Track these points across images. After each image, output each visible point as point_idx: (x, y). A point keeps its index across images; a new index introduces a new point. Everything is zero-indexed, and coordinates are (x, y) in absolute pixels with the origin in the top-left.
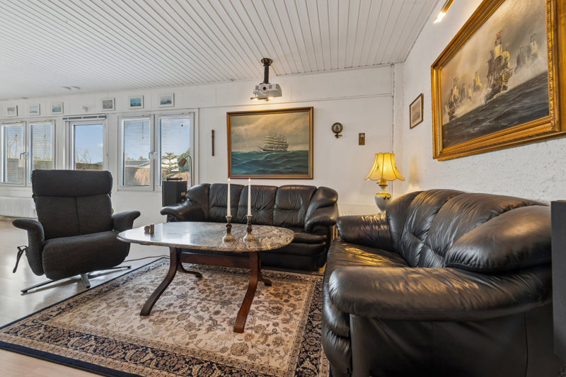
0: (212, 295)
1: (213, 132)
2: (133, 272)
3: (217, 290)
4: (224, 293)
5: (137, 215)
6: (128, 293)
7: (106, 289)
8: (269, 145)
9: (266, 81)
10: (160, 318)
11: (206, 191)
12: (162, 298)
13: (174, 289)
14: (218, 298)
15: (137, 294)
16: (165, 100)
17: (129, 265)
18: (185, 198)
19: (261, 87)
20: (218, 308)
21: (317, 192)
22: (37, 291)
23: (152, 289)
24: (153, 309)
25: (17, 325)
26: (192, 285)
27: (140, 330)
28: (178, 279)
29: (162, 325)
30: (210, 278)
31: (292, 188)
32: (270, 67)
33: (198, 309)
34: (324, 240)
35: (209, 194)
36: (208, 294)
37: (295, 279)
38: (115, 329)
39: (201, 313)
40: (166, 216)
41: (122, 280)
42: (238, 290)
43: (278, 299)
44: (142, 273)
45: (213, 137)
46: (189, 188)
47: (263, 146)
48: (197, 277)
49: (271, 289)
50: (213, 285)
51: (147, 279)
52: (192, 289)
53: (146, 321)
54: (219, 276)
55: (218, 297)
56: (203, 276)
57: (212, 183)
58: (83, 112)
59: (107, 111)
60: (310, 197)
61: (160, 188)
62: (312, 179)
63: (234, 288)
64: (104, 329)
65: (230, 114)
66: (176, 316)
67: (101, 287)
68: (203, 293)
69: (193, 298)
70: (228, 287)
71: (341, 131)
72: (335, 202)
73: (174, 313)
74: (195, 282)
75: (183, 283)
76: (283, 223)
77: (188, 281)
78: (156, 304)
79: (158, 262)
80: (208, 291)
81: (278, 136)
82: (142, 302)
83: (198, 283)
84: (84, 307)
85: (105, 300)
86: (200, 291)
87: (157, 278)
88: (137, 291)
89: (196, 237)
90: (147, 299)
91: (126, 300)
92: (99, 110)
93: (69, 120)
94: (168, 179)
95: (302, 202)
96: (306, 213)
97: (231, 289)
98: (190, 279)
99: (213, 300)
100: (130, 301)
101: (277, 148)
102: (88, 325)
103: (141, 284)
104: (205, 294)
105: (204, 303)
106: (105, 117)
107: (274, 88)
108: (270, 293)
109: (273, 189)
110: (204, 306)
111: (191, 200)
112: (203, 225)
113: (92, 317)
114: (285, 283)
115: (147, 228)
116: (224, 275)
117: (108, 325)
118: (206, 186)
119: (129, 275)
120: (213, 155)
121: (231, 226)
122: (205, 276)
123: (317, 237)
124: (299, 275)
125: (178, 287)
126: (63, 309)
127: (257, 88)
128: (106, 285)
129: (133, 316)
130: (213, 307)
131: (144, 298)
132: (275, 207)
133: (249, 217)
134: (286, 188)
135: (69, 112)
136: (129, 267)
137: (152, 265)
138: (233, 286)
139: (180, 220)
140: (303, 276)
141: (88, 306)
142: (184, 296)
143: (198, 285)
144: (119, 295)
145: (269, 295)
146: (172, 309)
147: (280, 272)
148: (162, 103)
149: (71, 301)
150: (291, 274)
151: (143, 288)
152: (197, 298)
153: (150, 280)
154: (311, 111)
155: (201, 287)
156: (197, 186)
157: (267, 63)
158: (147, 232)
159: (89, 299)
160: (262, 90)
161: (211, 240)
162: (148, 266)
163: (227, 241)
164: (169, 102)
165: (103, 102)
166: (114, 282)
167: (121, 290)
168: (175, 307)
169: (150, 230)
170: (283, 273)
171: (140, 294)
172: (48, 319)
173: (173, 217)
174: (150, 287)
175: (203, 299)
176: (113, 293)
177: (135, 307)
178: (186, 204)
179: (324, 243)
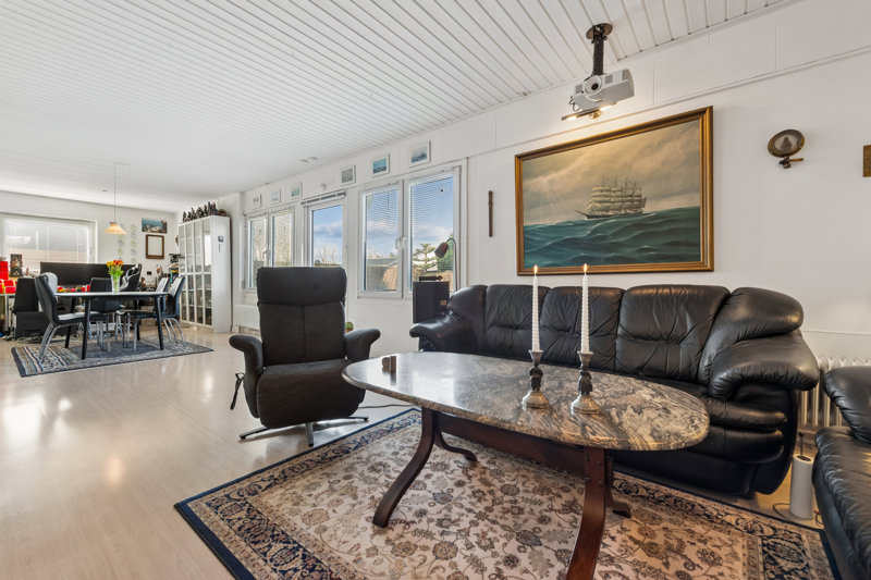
0: (497, 509)
1: (491, 194)
2: (371, 430)
3: (507, 498)
4: (521, 511)
5: (375, 335)
6: (360, 468)
7: (333, 455)
8: (599, 205)
9: (598, 70)
10: (403, 540)
11: (481, 298)
12: (410, 492)
13: (428, 476)
14: (510, 521)
15: (373, 475)
16: (418, 154)
17: (365, 416)
18: (446, 310)
19: (587, 86)
20: (512, 547)
21: (732, 301)
22: (257, 438)
23: (396, 470)
24: (395, 515)
25: (220, 494)
26: (459, 475)
27: (371, 560)
28: (436, 456)
29: (406, 560)
30: (492, 468)
31: (660, 291)
32: (606, 42)
33: (473, 539)
34: (778, 425)
35: (484, 303)
36: (489, 504)
37: (690, 511)
38: (333, 544)
39: (478, 552)
40: (418, 339)
41: (355, 441)
42: (551, 510)
43: (656, 563)
44: (383, 433)
45: (491, 203)
46: (453, 292)
47: (587, 210)
48: (467, 458)
49: (633, 528)
50: (499, 485)
51: (388, 446)
52: (460, 484)
53: (380, 541)
54: (507, 465)
55: (509, 516)
56: (478, 458)
57: (489, 283)
58: (320, 192)
59: (348, 185)
60: (712, 311)
61: (410, 293)
62: (711, 270)
63: (541, 503)
64: (318, 536)
65: (520, 158)
66: (431, 544)
67: (327, 449)
68: (480, 500)
69: (462, 506)
70: (530, 496)
71: (798, 149)
72: (797, 326)
73: (428, 534)
74: (465, 470)
75: (444, 467)
76: (640, 368)
77: (453, 466)
78: (399, 504)
79: (406, 416)
80: (489, 497)
81: (620, 184)
82: (378, 494)
83: (471, 473)
84: (298, 483)
85: (328, 475)
86: (474, 493)
87: (403, 448)
88: (373, 469)
89: (468, 388)
90: (386, 490)
91: (357, 482)
92: (338, 185)
93: (308, 203)
94: (421, 278)
95: (689, 326)
96: (702, 349)
97: (535, 502)
98: (456, 462)
99: (502, 522)
100: (361, 486)
101: (620, 209)
102: (298, 521)
103: (379, 455)
104: (485, 504)
105: (483, 526)
106: (345, 194)
107: (618, 80)
108: (631, 538)
109: (611, 293)
110: (484, 534)
111: (455, 314)
112: (478, 362)
113: (306, 504)
114: (664, 515)
115: (385, 361)
116: (517, 465)
117: (325, 529)
118: (480, 290)
119: (365, 433)
120: (491, 235)
121: (541, 374)
122: (483, 461)
123: (754, 415)
124: (700, 500)
125: (436, 474)
126: (276, 479)
127: (579, 89)
128: (332, 447)
129: (363, 520)
130: (503, 541)
131: (380, 485)
132: (620, 331)
133: (585, 356)
134: (645, 292)
135: (308, 193)
136: (366, 419)
137: (396, 420)
138: (538, 497)
139: (438, 348)
140: (713, 507)
141: (304, 482)
142: (444, 498)
143: (470, 477)
144: (346, 470)
145: (630, 543)
146: (423, 526)
147: (647, 484)
148: (415, 160)
149: (287, 465)
150: (674, 492)
151: (380, 464)
152: (470, 511)
153: (392, 450)
154: (707, 116)
155: (476, 483)
156: (464, 289)
157: (599, 34)
158: (385, 369)
159: (308, 469)
160: (590, 90)
161: (497, 401)
162: (390, 422)
163: (533, 407)
164: (423, 156)
165: (343, 173)
166: (344, 442)
167: (350, 461)
168: (430, 521)
169: (390, 366)
170: (653, 486)
171: (377, 475)
172: (256, 493)
173: (429, 343)
174: (392, 464)
175: (481, 516)
176: (340, 463)
177: (367, 501)
178: (447, 320)
179: (778, 433)
